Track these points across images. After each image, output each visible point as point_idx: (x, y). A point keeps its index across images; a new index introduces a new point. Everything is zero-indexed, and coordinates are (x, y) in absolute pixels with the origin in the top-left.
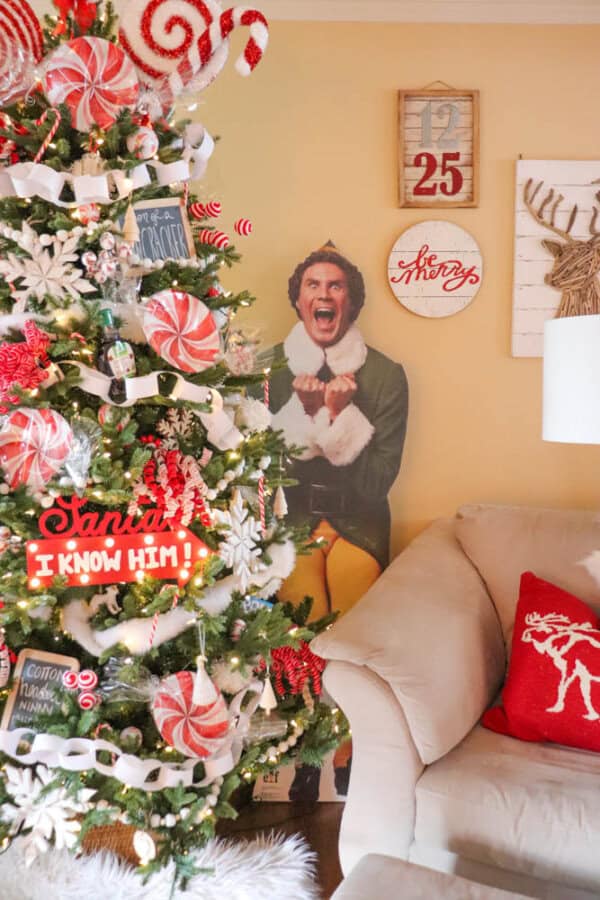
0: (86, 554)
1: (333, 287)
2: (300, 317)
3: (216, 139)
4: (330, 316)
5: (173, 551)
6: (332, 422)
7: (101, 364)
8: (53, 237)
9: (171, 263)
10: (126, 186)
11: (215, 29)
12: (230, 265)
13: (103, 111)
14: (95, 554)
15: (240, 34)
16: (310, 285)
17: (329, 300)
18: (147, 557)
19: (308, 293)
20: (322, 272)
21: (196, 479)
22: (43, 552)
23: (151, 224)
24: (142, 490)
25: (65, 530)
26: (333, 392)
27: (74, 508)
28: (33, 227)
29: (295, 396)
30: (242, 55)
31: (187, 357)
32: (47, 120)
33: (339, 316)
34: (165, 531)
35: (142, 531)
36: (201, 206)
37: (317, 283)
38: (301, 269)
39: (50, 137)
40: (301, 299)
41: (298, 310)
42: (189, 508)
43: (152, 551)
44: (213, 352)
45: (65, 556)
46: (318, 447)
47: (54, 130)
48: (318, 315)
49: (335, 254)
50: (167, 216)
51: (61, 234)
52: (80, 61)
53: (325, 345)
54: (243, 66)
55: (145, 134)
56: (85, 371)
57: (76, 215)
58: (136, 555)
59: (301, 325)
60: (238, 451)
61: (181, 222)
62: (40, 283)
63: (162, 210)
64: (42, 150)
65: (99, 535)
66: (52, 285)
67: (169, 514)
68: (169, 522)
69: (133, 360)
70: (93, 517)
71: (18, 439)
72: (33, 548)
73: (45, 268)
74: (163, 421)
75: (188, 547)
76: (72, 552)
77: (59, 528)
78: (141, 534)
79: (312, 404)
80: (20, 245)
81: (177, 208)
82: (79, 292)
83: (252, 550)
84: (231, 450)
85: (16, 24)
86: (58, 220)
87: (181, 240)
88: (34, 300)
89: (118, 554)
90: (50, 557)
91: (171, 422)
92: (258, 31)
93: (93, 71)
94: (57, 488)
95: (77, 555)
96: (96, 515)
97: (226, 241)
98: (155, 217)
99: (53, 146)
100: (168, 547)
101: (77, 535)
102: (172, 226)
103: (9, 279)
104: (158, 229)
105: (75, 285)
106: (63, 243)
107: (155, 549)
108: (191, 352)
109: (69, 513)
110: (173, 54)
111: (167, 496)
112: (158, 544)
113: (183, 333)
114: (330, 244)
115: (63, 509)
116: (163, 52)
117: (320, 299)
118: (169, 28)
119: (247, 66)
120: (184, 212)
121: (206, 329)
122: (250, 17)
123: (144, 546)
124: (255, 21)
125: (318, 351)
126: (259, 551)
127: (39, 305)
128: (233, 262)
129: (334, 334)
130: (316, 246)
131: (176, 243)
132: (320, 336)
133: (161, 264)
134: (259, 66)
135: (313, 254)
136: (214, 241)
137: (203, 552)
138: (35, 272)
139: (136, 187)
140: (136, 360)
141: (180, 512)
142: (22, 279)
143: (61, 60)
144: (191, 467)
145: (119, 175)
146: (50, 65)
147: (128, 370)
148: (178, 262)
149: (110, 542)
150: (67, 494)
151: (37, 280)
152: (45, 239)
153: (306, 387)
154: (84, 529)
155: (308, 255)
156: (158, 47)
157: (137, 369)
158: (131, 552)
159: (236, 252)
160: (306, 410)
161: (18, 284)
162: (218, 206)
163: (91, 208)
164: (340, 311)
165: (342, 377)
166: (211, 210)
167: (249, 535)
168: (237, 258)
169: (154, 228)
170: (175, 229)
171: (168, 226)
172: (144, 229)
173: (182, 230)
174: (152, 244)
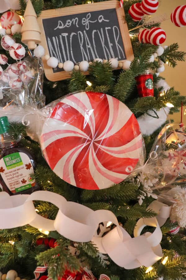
12: (174, 65)
23: (82, 28)
36: (138, 5)
44: (130, 161)
50: (101, 20)
61: (118, 25)
63: (95, 15)
81: (114, 10)
87: (116, 41)
97: (162, 36)
98: (86, 22)
102: (106, 28)
104: (89, 33)
120: (120, 14)
121: (127, 134)
128: (178, 62)
131: (110, 45)
133: (85, 65)
147: (24, 181)
168: (180, 56)
169: (85, 32)
170: (110, 32)
171: (102, 29)
172: (73, 34)
173: (118, 32)
174: (82, 48)
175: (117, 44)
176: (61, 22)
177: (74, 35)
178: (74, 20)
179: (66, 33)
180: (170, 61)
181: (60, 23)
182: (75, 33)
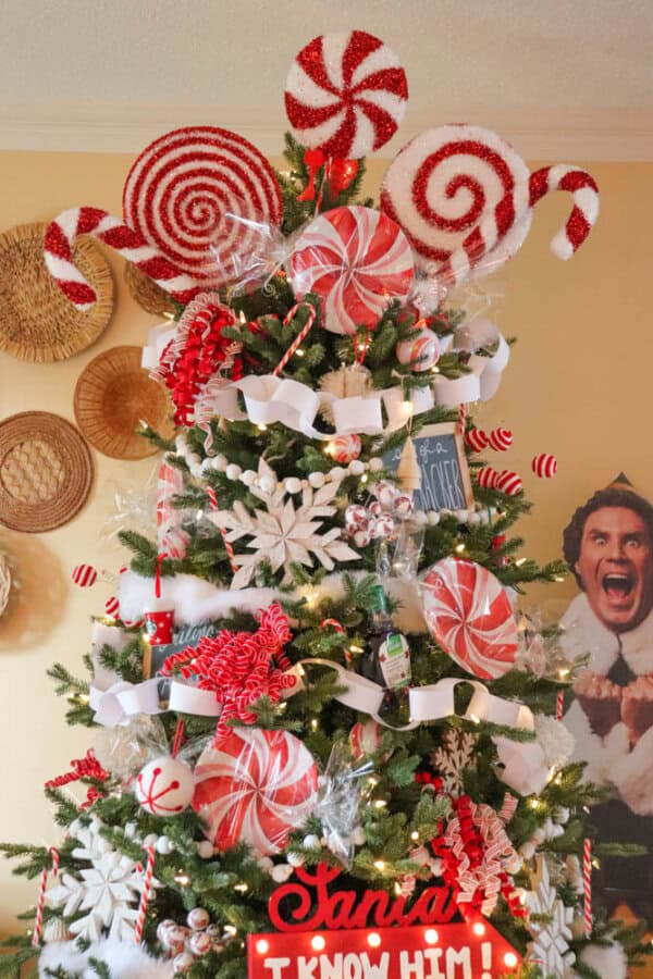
0: (338, 957)
1: (629, 543)
2: (582, 586)
3: (511, 342)
4: (625, 585)
5: (464, 956)
6: (632, 746)
7: (368, 667)
8: (304, 481)
9: (449, 516)
10: (404, 410)
11: (521, 194)
13: (361, 303)
14: (352, 957)
15: (557, 203)
16: (595, 538)
17: (622, 562)
18: (427, 963)
19: (592, 552)
20: (611, 520)
21: (500, 841)
22: (274, 953)
24: (421, 857)
25: (307, 917)
26: (633, 701)
27: (320, 883)
28: (274, 466)
29: (576, 704)
30: (563, 232)
31: (478, 658)
32: (294, 317)
33: (639, 587)
34: (453, 923)
35: (417, 922)
36: (482, 434)
37: (605, 536)
38: (582, 515)
39: (298, 340)
40: (582, 557)
41: (578, 577)
42: (493, 889)
43: (434, 954)
44: (512, 648)
45: (307, 961)
46: (610, 787)
47: (305, 332)
48: (608, 584)
49: (631, 493)
50: (440, 449)
51: (315, 478)
52: (337, 238)
53: (619, 629)
54: (562, 245)
55: (426, 339)
56: (345, 677)
57: (331, 450)
58: (412, 960)
59: (583, 597)
60: (542, 797)
61: (457, 458)
62: (278, 543)
63: (433, 441)
64: (286, 358)
65: (356, 927)
66: (293, 547)
67: (464, 897)
68: (462, 909)
69: (408, 660)
70: (349, 897)
71: (226, 773)
72: (262, 946)
73: (286, 525)
74: (440, 749)
75: (486, 949)
76: (318, 955)
77: (298, 914)
78: (419, 928)
79: (601, 718)
80: (253, 490)
81: (452, 437)
82: (334, 560)
83: (563, 955)
84: (532, 796)
85: (250, 186)
86: (310, 458)
87: (455, 482)
88: (265, 568)
89: (385, 957)
90: (285, 962)
91: (449, 752)
92: (587, 201)
93: (352, 251)
94: (299, 851)
95: (324, 958)
96: (353, 894)
97: (519, 484)
99: (300, 353)
100: (458, 950)
101: (323, 928)
102: (446, 462)
103: (229, 538)
104: (428, 467)
105: (329, 550)
106: (315, 490)
107: (438, 952)
108: (482, 647)
109: (313, 891)
110: (456, 225)
111: (461, 871)
112: (444, 944)
113: (471, 618)
114: (622, 479)
115: (304, 885)
116: (442, 223)
117: (610, 561)
118: (451, 192)
119: (570, 247)
120: (459, 441)
121: (500, 612)
122: (573, 181)
123: (423, 946)
124: (582, 186)
125: (609, 638)
126: (572, 958)
127: (271, 576)
128: (519, 513)
129: (632, 613)
130: (602, 483)
131: (450, 487)
132: (611, 615)
133: (435, 518)
134: (583, 246)
135: (598, 493)
136: (501, 485)
137: (510, 959)
138: (271, 530)
139: (417, 412)
140: (412, 662)
141: (480, 895)
142: (249, 538)
143: (313, 236)
144: (492, 822)
145: (394, 395)
146: (301, 243)
147: (403, 675)
148: (456, 514)
149: (374, 940)
150: (315, 861)
151: (273, 540)
152: (292, 485)
153: (592, 693)
154: (335, 916)
155: (592, 496)
156: (435, 216)
157: (413, 674)
158: (404, 955)
159: (526, 499)
160: (592, 726)
161: (243, 546)
162: (508, 435)
163: (351, 439)
164: (640, 578)
165: (646, 676)
166: (499, 440)
167: (560, 930)
169: (423, 466)
170: (449, 467)
171: (440, 463)
173: (458, 468)
175: (456, 485)
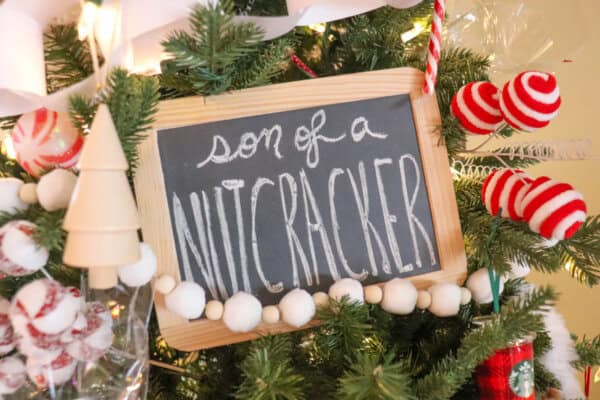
12: (592, 278)
23: (294, 160)
36: (488, 91)
50: (361, 131)
63: (339, 115)
81: (405, 101)
87: (407, 205)
97: (574, 217)
98: (309, 140)
102: (378, 162)
104: (318, 180)
120: (426, 112)
131: (389, 219)
169: (303, 174)
170: (389, 173)
171: (361, 165)
172: (261, 182)
173: (417, 174)
174: (290, 232)
175: (410, 215)
176: (222, 139)
177: (265, 186)
178: (267, 133)
179: (238, 178)
180: (579, 263)
181: (219, 143)
182: (268, 181)
